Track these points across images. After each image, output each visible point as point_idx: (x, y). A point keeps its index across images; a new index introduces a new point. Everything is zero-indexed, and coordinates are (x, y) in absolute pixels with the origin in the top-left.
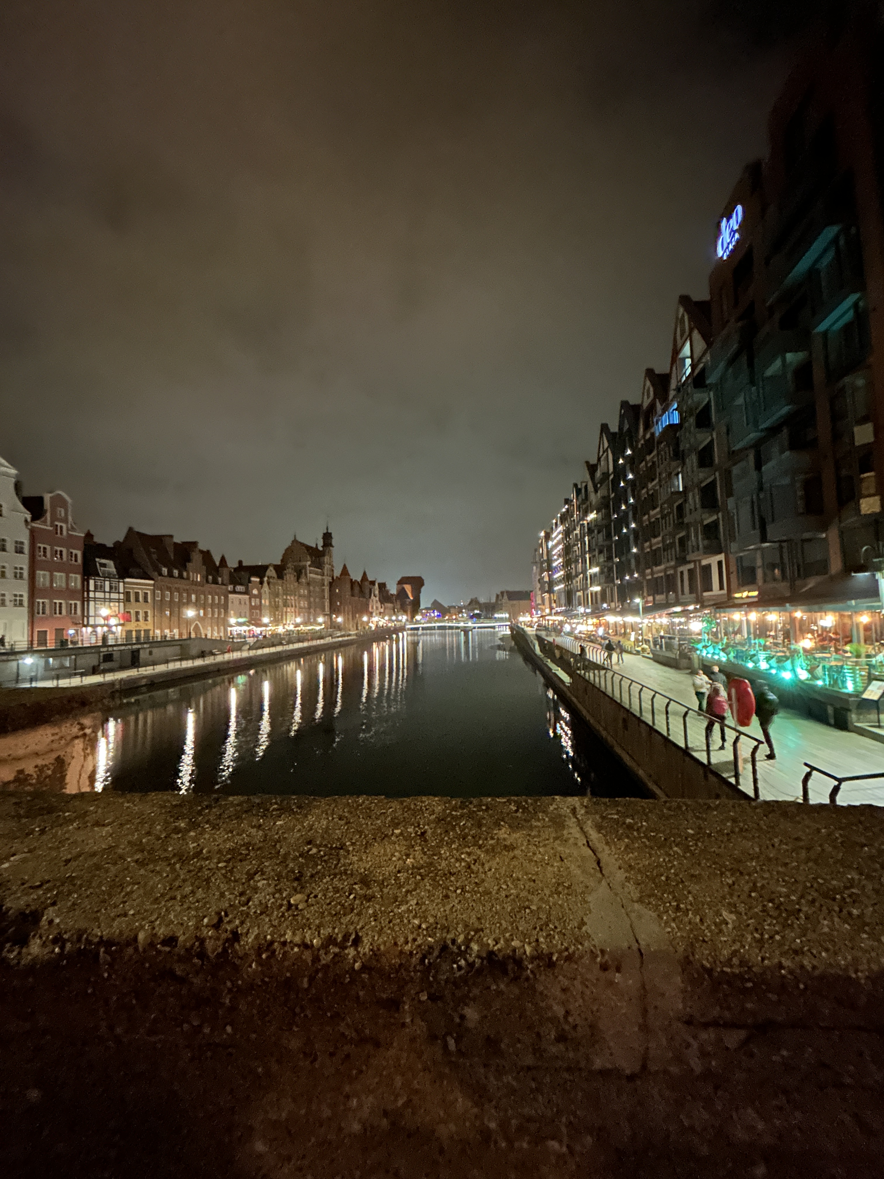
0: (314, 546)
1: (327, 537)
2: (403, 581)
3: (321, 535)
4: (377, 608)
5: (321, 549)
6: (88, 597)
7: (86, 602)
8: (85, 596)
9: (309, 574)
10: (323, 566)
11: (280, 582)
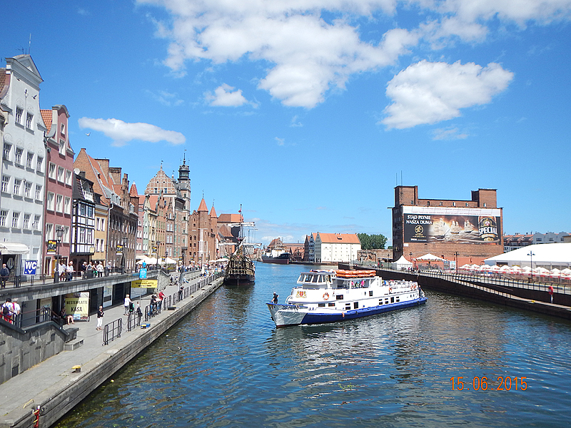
2: (223, 218)
6: (76, 223)
7: (74, 228)
8: (74, 221)
9: (175, 207)
10: (185, 199)
11: (156, 214)
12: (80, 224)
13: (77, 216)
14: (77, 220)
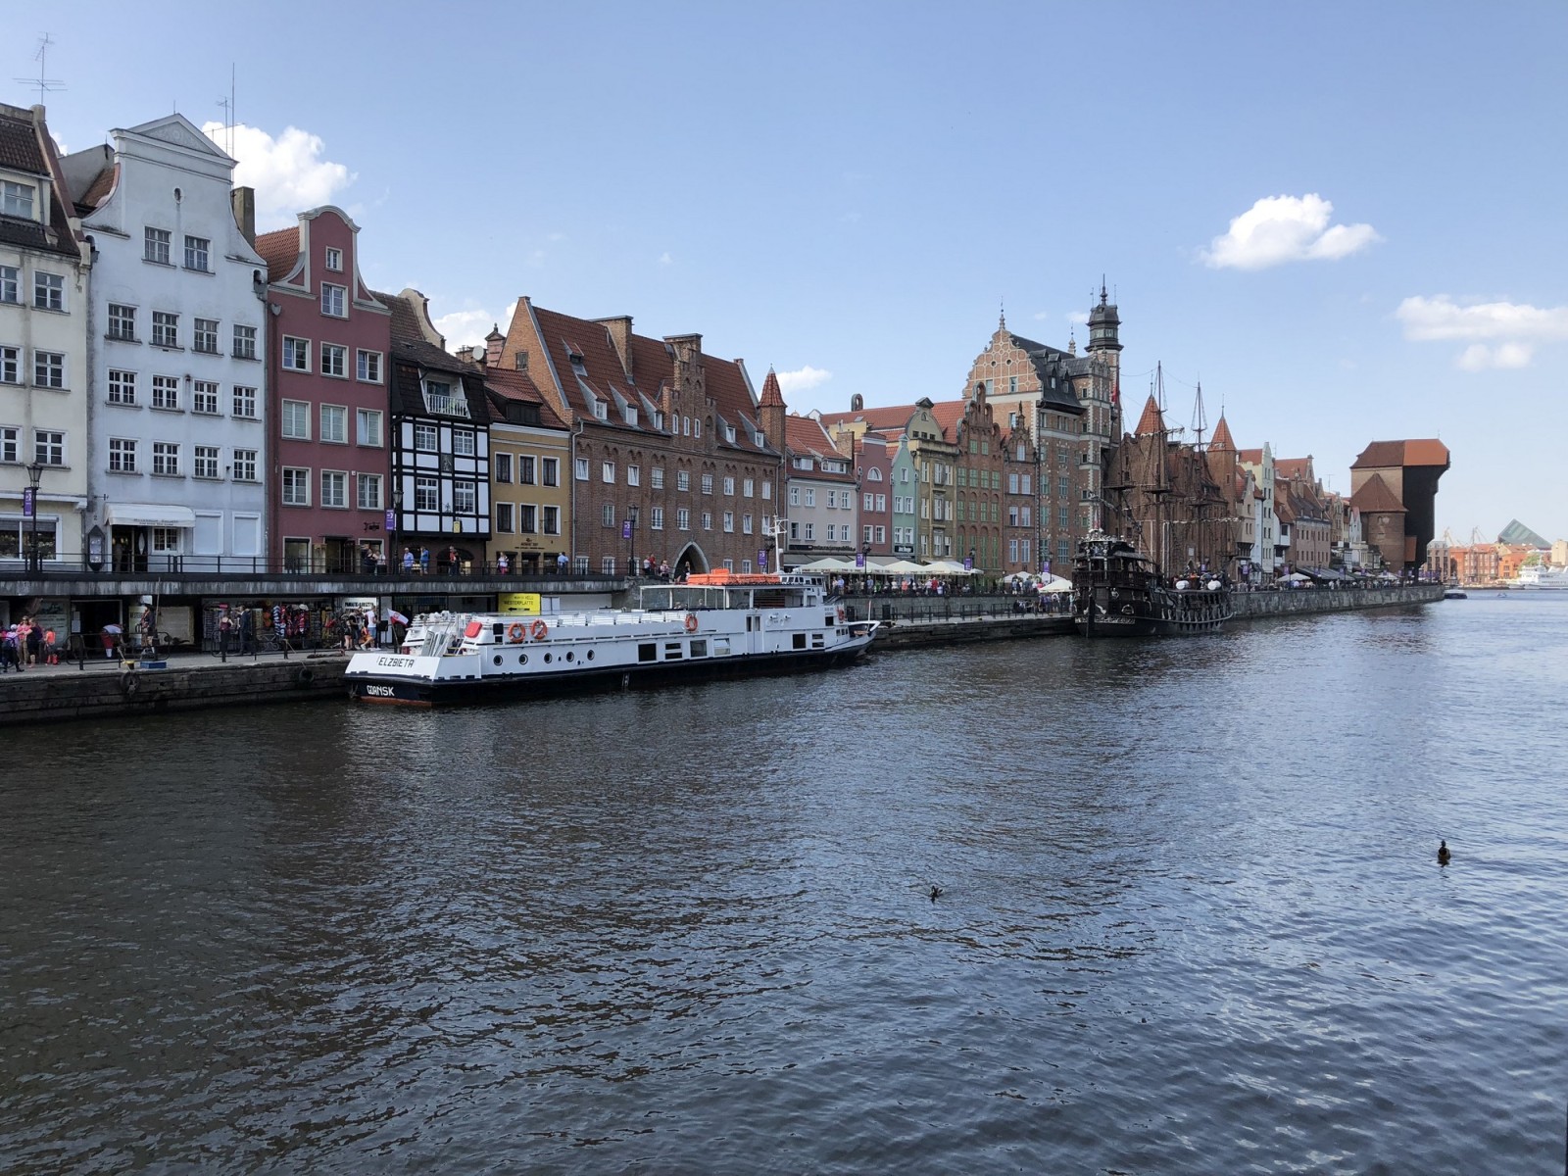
0: (1065, 349)
1: (1106, 320)
2: (1376, 456)
3: (1086, 318)
4: (1266, 533)
5: (1081, 353)
6: (398, 465)
7: (394, 480)
8: (395, 463)
9: (1039, 428)
10: (1084, 403)
11: (949, 450)
12: (415, 468)
13: (400, 450)
14: (399, 459)
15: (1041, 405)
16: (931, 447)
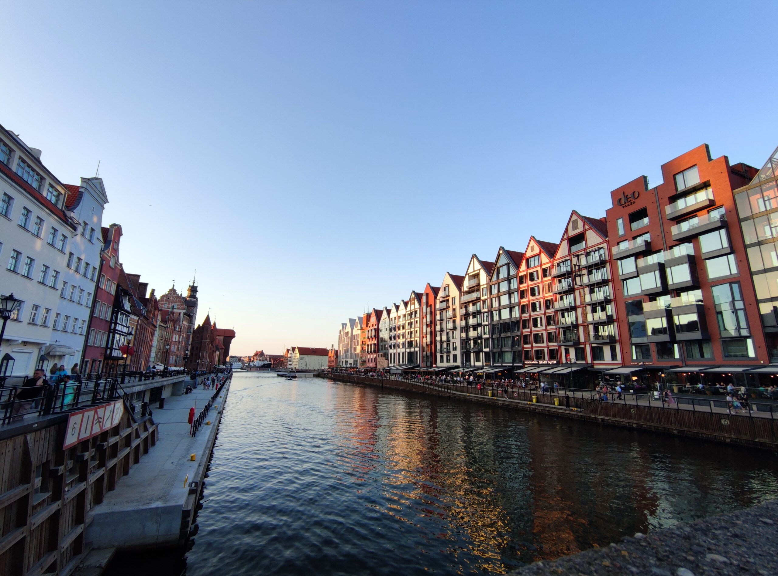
1: (193, 289)
6: (115, 329)
7: (111, 335)
8: (112, 327)
9: (183, 321)
10: (191, 314)
11: (164, 326)
12: (118, 330)
13: (116, 323)
14: (115, 327)
15: (184, 314)
16: (162, 325)
